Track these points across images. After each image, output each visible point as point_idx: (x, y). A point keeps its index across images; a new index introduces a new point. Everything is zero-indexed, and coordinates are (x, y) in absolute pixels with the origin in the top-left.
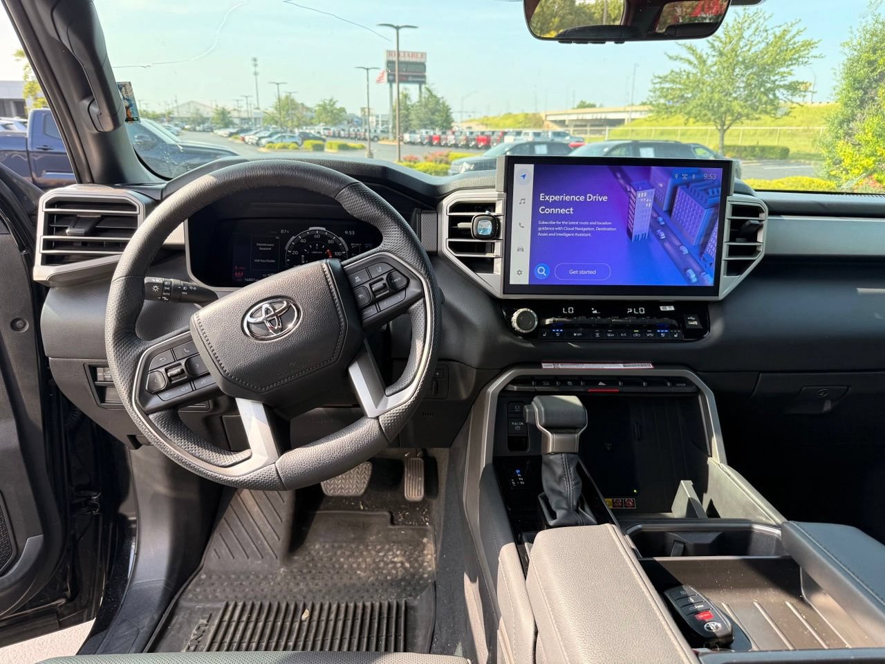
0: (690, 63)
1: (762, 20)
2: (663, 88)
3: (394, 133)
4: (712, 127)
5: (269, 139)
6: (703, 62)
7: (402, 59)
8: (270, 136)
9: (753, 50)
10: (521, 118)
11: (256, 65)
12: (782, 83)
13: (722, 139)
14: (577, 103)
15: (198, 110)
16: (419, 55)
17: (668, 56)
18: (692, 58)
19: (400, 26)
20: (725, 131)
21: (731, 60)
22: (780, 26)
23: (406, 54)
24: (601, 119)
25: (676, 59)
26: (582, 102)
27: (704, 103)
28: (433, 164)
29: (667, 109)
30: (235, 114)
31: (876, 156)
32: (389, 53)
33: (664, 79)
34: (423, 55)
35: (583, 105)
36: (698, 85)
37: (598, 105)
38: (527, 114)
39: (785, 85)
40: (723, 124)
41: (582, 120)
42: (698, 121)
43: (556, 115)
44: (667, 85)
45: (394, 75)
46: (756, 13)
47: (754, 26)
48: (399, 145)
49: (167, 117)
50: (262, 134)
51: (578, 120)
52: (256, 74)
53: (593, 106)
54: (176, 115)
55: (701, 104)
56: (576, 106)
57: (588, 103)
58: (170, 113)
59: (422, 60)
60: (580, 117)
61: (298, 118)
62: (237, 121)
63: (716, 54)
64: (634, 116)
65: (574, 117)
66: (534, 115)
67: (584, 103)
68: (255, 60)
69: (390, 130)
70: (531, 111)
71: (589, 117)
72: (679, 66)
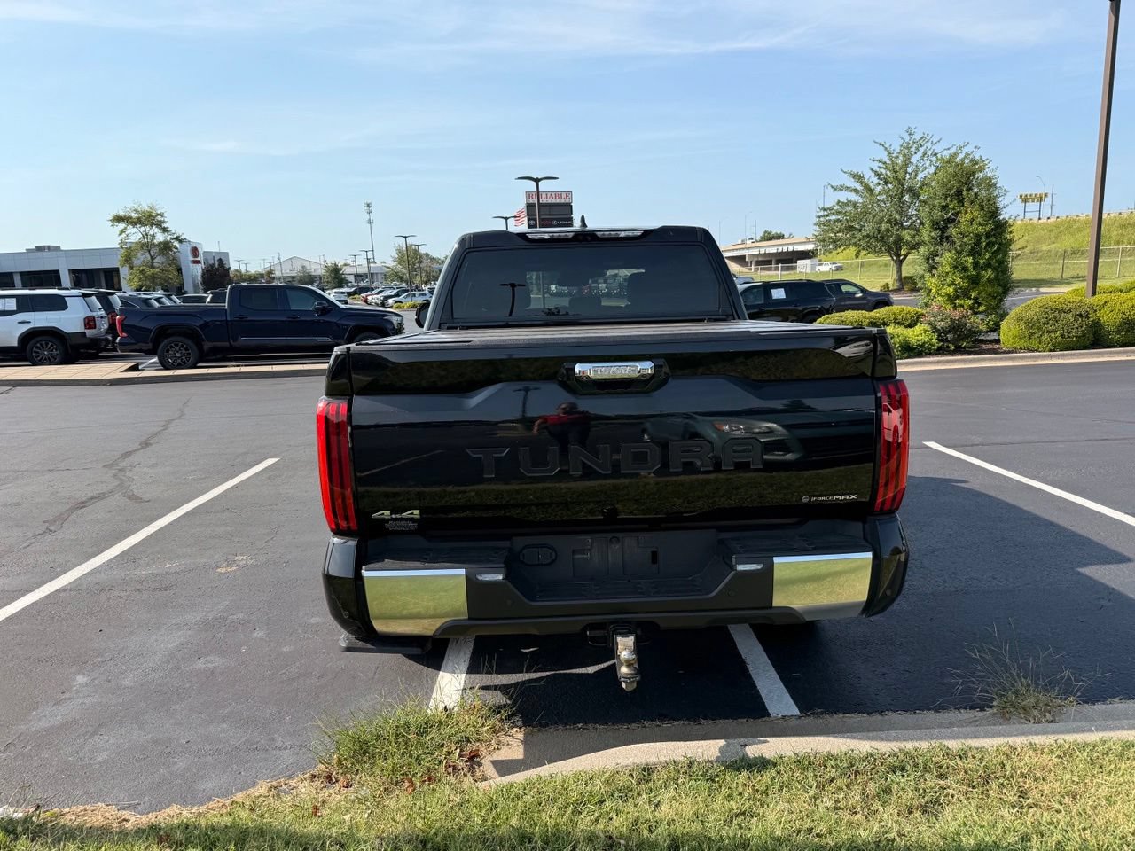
0: (857, 191)
1: (929, 144)
2: (830, 220)
3: (538, 284)
4: (886, 258)
5: (397, 299)
6: (869, 191)
7: (543, 201)
8: (397, 295)
9: (919, 178)
11: (370, 212)
13: (899, 271)
14: (760, 234)
15: (303, 267)
16: (564, 195)
17: (832, 187)
18: (859, 187)
19: (540, 177)
20: (902, 261)
22: (949, 149)
23: (549, 195)
24: (788, 252)
25: (841, 190)
26: (766, 232)
27: (871, 235)
30: (347, 270)
31: (955, 284)
32: (529, 194)
33: (828, 211)
34: (569, 194)
35: (768, 237)
37: (786, 236)
40: (899, 255)
41: (765, 254)
42: (869, 253)
43: (735, 250)
44: (833, 217)
45: (535, 220)
46: (922, 138)
47: (922, 150)
48: (544, 297)
49: (266, 277)
50: (387, 293)
51: (760, 254)
52: (370, 222)
53: (780, 237)
54: (277, 274)
55: (868, 236)
56: (758, 238)
57: (773, 232)
58: (271, 272)
59: (567, 201)
60: (762, 251)
61: (427, 272)
62: (351, 278)
63: (881, 182)
65: (756, 252)
67: (769, 233)
68: (369, 206)
69: (534, 282)
71: (773, 250)
72: (845, 196)
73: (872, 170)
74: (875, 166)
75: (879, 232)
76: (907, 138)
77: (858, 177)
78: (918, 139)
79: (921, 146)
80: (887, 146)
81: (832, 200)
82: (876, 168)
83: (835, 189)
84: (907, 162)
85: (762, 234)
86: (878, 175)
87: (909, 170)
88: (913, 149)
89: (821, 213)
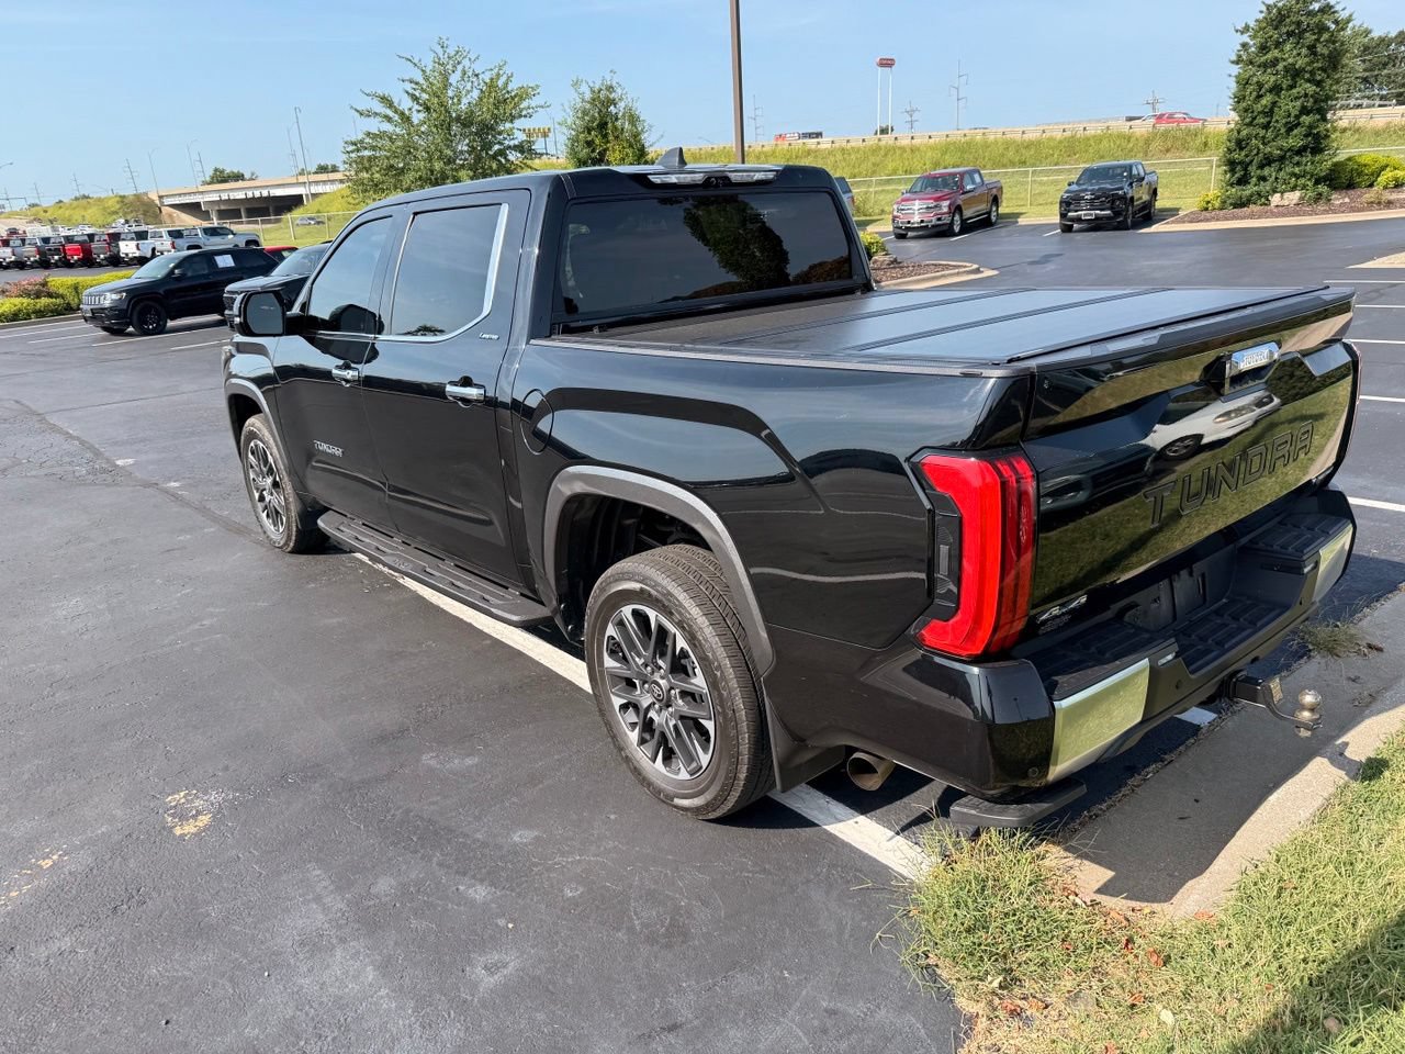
0: (389, 119)
1: (467, 62)
2: (362, 158)
6: (406, 119)
9: (465, 101)
10: (113, 205)
12: (512, 143)
14: (210, 172)
17: (358, 111)
18: (390, 113)
21: (442, 118)
24: (261, 198)
25: (369, 116)
26: (216, 170)
27: (424, 176)
28: (25, 301)
29: (376, 185)
33: (358, 145)
35: (221, 177)
36: (409, 150)
37: (247, 176)
38: (123, 197)
39: (515, 146)
41: (229, 201)
43: (180, 195)
44: (367, 153)
46: (457, 52)
47: (460, 68)
51: (221, 201)
53: (239, 177)
55: (420, 178)
56: (208, 179)
57: (228, 171)
60: (225, 197)
63: (421, 108)
64: (315, 189)
65: (214, 197)
66: (137, 196)
67: (222, 172)
70: (129, 192)
71: (240, 195)
72: (375, 125)
73: (407, 92)
74: (409, 87)
75: (432, 172)
76: (440, 51)
77: (387, 101)
78: (453, 53)
79: (459, 63)
80: (416, 61)
81: (361, 128)
82: (411, 91)
83: (361, 114)
84: (446, 85)
85: (211, 173)
86: (415, 99)
87: (450, 93)
88: (450, 67)
89: (352, 148)
